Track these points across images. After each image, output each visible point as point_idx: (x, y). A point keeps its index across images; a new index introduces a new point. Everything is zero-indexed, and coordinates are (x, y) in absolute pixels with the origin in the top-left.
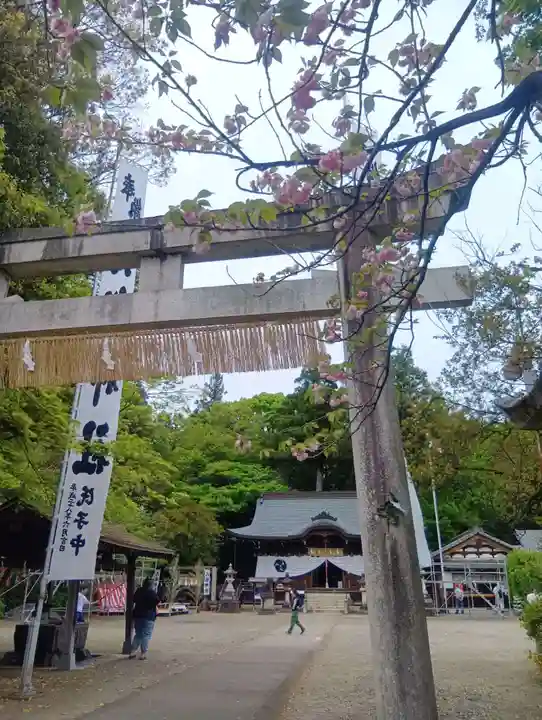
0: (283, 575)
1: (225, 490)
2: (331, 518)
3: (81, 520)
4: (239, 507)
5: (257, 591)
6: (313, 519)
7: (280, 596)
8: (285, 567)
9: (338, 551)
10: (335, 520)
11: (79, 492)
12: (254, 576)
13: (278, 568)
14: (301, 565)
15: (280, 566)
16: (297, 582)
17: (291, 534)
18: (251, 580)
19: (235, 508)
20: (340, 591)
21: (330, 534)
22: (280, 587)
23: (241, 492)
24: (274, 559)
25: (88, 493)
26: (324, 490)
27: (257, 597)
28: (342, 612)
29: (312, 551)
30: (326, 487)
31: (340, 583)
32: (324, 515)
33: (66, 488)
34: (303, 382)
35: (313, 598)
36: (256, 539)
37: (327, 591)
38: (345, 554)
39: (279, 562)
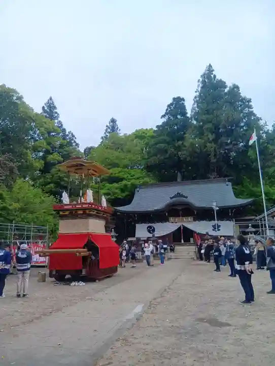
0: (152, 235)
1: (115, 185)
2: (184, 197)
4: (124, 195)
6: (171, 198)
8: (154, 230)
9: (190, 219)
10: (186, 197)
13: (149, 231)
14: (165, 229)
15: (151, 230)
17: (156, 208)
19: (121, 195)
20: (191, 244)
21: (184, 207)
23: (126, 186)
24: (146, 225)
26: (183, 180)
28: (193, 258)
29: (171, 219)
30: (184, 178)
31: (192, 239)
32: (179, 195)
34: (167, 117)
36: (134, 213)
37: (182, 245)
38: (195, 220)
39: (150, 227)
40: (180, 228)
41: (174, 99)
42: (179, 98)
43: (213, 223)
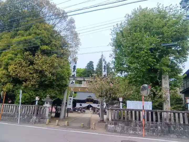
0: (81, 107)
3: (70, 102)
5: (77, 109)
6: (88, 97)
7: (81, 110)
9: (92, 103)
10: (92, 97)
11: (70, 99)
12: (76, 107)
13: (80, 105)
14: (85, 105)
15: (81, 105)
16: (84, 108)
18: (75, 107)
22: (80, 109)
24: (80, 104)
25: (71, 99)
27: (76, 110)
28: (92, 114)
29: (87, 103)
32: (90, 96)
33: (69, 98)
34: (87, 67)
35: (87, 111)
36: (76, 100)
38: (93, 103)
39: (81, 104)
40: (89, 105)
41: (90, 62)
42: (92, 62)
43: (98, 104)
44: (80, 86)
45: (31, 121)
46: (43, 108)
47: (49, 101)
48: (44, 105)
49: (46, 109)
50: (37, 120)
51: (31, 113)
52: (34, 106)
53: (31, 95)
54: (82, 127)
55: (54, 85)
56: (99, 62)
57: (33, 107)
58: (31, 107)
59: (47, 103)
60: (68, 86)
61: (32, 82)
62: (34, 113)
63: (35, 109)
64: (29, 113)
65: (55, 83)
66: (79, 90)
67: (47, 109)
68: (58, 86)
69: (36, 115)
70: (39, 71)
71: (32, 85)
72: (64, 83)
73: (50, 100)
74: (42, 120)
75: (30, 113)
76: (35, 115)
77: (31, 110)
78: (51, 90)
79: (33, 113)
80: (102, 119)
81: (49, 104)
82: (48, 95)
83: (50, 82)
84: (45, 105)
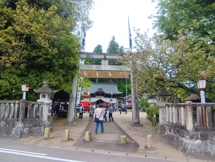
2: (102, 89)
14: (94, 100)
16: (93, 103)
21: (101, 93)
32: (100, 89)
40: (99, 100)
42: (100, 45)
43: (110, 99)
44: (98, 68)
45: (13, 133)
46: (37, 105)
47: (48, 93)
48: (38, 100)
49: (42, 108)
50: (26, 130)
51: (13, 117)
52: (17, 102)
53: (14, 83)
54: (123, 145)
55: (55, 66)
56: (109, 45)
57: (17, 105)
58: (12, 105)
59: (44, 96)
60: (78, 68)
61: (13, 57)
62: (18, 117)
63: (20, 109)
64: (8, 117)
65: (57, 61)
66: (97, 74)
67: (44, 107)
68: (62, 66)
69: (23, 121)
70: (25, 36)
71: (13, 64)
72: (72, 62)
73: (50, 91)
74: (36, 128)
75: (11, 116)
76: (21, 120)
77: (12, 111)
78: (50, 75)
79: (16, 117)
80: (136, 121)
81: (48, 98)
82: (44, 82)
83: (47, 59)
84: (41, 100)
